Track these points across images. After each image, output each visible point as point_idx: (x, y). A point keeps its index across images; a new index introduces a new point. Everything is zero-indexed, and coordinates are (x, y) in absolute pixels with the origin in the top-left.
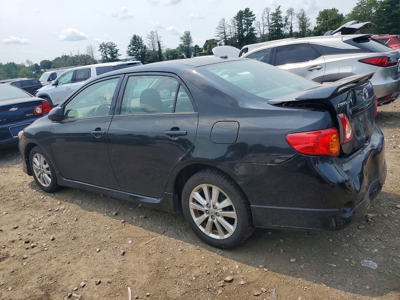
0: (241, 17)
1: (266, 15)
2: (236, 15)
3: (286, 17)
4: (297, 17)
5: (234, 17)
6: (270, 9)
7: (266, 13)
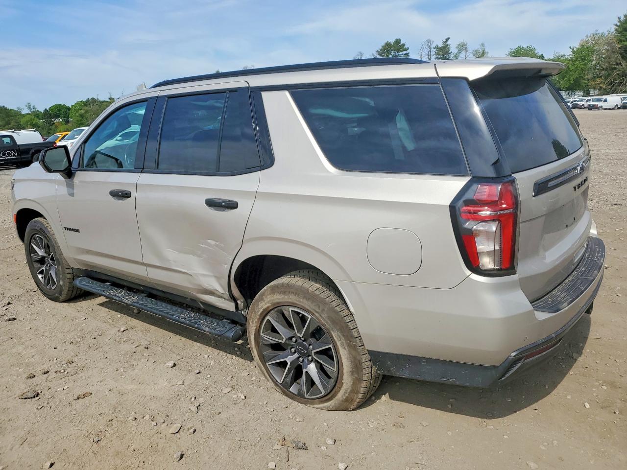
0: (388, 51)
1: (427, 51)
2: (381, 48)
3: (456, 54)
4: (474, 55)
5: (377, 51)
6: (433, 42)
7: (427, 47)
